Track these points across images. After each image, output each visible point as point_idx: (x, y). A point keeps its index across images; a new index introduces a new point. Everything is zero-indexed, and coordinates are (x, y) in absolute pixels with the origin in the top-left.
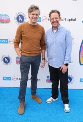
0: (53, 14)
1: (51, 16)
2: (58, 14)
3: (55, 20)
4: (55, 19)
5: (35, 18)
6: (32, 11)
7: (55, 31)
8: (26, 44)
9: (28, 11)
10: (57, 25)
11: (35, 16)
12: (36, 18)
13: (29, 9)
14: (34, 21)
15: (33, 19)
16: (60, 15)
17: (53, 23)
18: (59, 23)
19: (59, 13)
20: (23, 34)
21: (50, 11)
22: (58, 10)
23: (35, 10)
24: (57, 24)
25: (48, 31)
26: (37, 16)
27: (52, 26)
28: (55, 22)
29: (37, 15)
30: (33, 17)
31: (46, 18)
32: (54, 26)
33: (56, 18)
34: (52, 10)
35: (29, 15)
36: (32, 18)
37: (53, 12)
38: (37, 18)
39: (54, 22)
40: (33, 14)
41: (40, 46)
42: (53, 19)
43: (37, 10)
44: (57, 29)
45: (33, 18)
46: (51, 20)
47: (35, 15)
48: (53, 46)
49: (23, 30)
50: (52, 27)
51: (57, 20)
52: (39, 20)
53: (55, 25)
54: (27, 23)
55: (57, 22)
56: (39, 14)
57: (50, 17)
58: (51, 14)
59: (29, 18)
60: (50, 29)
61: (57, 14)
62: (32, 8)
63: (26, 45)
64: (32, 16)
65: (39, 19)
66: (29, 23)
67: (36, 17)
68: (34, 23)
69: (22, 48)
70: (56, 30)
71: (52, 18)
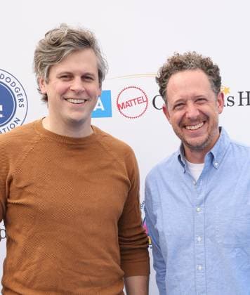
0: (177, 79)
1: (169, 88)
2: (210, 74)
3: (192, 110)
4: (190, 104)
5: (78, 93)
6: (59, 58)
7: (197, 169)
8: (39, 248)
9: (37, 60)
10: (205, 136)
11: (77, 84)
12: (84, 96)
13: (38, 52)
14: (74, 115)
15: (67, 104)
16: (217, 82)
17: (181, 126)
18: (215, 124)
19: (211, 70)
20: (14, 193)
21: (163, 62)
22: (205, 55)
23: (75, 51)
24: (204, 129)
25: (157, 169)
26: (92, 86)
27: (179, 142)
28: (193, 121)
29: (86, 77)
30: (67, 90)
31: (139, 94)
32: (189, 140)
33: (199, 100)
34: (171, 55)
35: (40, 82)
36: (63, 95)
37: (178, 65)
38: (88, 98)
39: (186, 121)
40: (69, 76)
41: (117, 252)
42: (181, 104)
43: (88, 53)
44: (207, 157)
45: (70, 95)
46: (170, 108)
47: (78, 79)
48: (190, 250)
49: (12, 171)
50: (182, 148)
51: (205, 108)
52: (100, 105)
53: (196, 135)
54: (37, 126)
55: (206, 118)
56: (101, 75)
57: (163, 92)
58: (167, 77)
59: (46, 99)
60: (169, 161)
61: (200, 76)
62: (57, 44)
63: (37, 258)
64: (61, 85)
65: (99, 101)
66: (48, 126)
67: (88, 92)
68: (75, 124)
69: (17, 275)
70: (201, 161)
71: (174, 97)
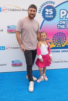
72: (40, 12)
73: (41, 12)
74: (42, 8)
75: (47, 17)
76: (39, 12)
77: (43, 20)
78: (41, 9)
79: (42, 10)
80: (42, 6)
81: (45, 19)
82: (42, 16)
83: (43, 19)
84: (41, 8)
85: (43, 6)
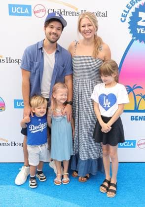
72: (125, 19)
73: (128, 20)
74: (130, 9)
75: (142, 32)
76: (123, 20)
77: (130, 40)
78: (128, 12)
79: (130, 15)
80: (130, 5)
81: (134, 38)
82: (129, 30)
83: (130, 37)
84: (127, 10)
85: (133, 5)
